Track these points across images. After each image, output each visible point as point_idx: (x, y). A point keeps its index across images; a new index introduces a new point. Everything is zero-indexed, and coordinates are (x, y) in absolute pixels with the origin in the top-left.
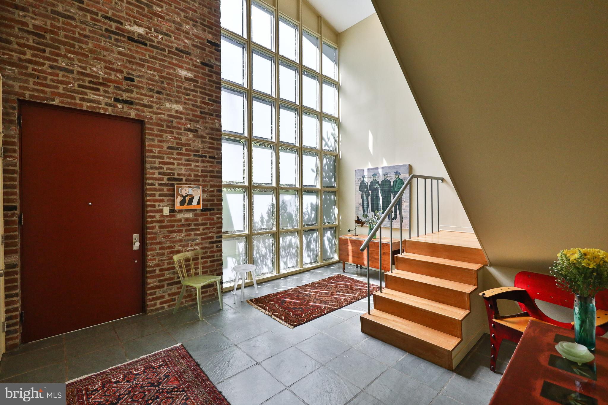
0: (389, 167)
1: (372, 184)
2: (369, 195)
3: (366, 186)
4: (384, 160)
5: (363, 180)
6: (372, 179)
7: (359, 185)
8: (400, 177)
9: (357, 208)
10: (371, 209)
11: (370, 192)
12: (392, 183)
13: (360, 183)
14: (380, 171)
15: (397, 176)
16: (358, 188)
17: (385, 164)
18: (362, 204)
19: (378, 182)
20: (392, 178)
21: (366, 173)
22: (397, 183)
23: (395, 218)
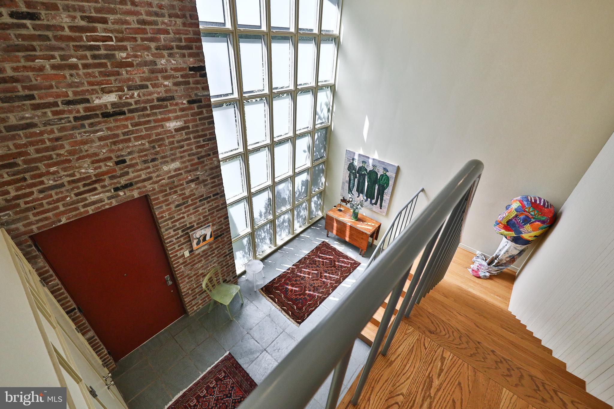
0: (379, 161)
1: (360, 168)
2: (356, 177)
3: (354, 168)
4: (376, 153)
5: (353, 162)
6: (361, 165)
7: (348, 165)
8: (387, 173)
9: (343, 183)
10: (356, 189)
11: (358, 175)
12: (379, 176)
13: (349, 164)
14: (371, 161)
15: (385, 172)
16: (347, 167)
17: (376, 156)
18: (348, 182)
19: (366, 170)
20: (380, 172)
21: (356, 157)
22: (383, 178)
23: (376, 204)
